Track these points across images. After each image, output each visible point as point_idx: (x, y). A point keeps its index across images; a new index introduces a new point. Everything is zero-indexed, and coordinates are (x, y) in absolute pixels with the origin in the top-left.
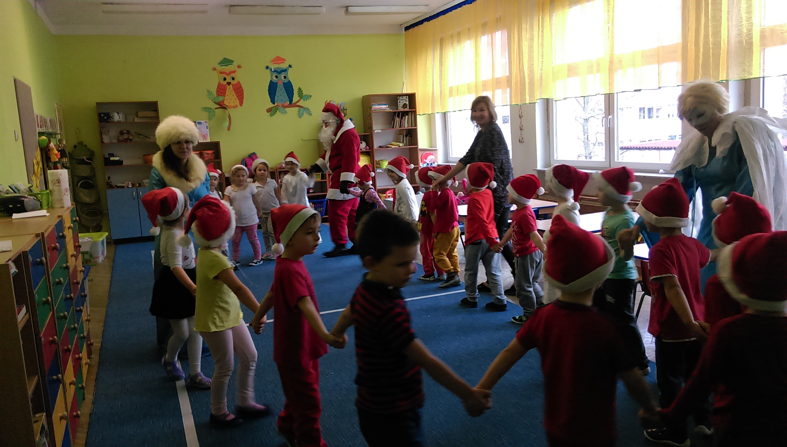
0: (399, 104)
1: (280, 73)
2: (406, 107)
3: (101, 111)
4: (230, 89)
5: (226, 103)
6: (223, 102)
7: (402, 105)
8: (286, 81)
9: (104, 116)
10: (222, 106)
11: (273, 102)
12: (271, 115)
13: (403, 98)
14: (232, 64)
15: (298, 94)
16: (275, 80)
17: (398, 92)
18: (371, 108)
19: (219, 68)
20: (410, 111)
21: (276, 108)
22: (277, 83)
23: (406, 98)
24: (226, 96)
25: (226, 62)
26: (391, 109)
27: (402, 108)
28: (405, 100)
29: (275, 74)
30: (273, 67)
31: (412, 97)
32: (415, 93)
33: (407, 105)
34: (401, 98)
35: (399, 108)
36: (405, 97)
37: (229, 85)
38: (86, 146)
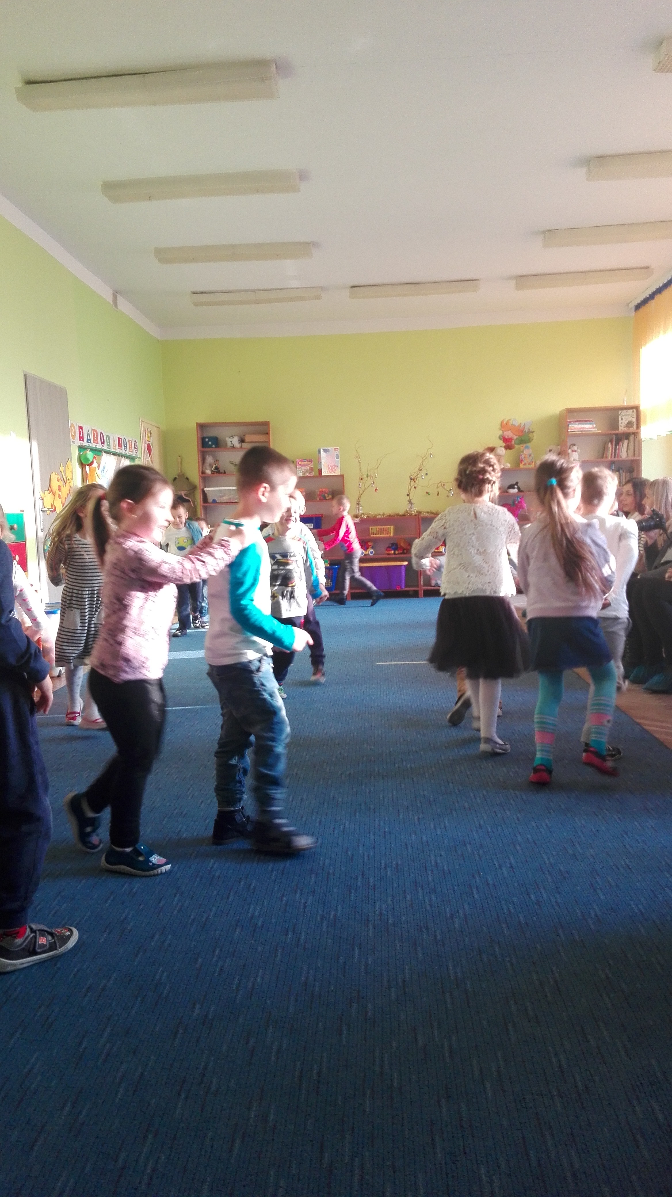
0: (620, 421)
2: (632, 426)
3: (205, 435)
7: (626, 423)
9: (209, 441)
13: (628, 413)
18: (567, 428)
20: (633, 433)
23: (633, 411)
26: (605, 430)
27: (626, 429)
28: (630, 416)
32: (641, 404)
33: (634, 423)
34: (624, 412)
35: (620, 428)
36: (631, 410)
38: (187, 479)
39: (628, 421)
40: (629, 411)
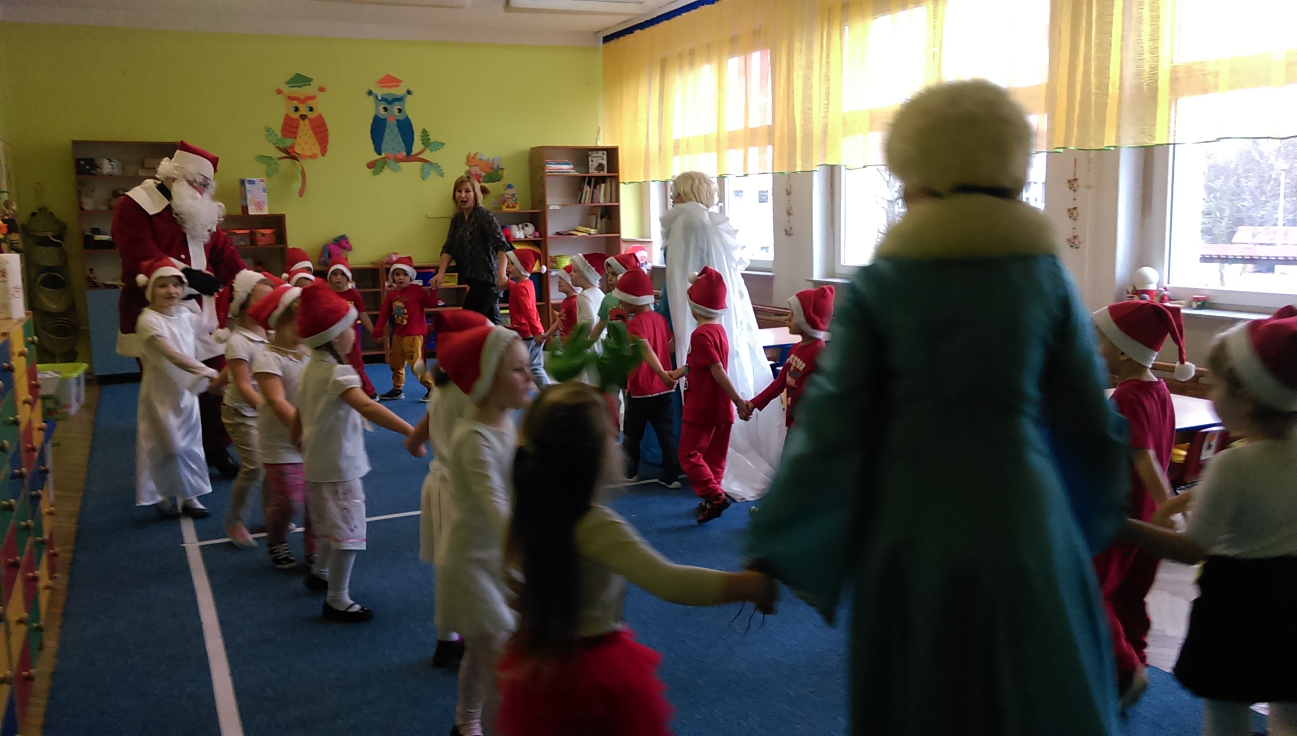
0: (590, 163)
1: (390, 102)
2: (603, 170)
3: (80, 156)
4: (304, 126)
5: (298, 149)
6: (292, 147)
7: (597, 165)
8: (400, 117)
9: (85, 164)
10: (291, 155)
11: (378, 151)
12: (375, 173)
13: (598, 155)
14: (310, 85)
15: (422, 140)
16: (383, 115)
17: (591, 144)
18: (543, 168)
19: (287, 90)
20: (609, 177)
21: (384, 162)
22: (386, 119)
23: (603, 154)
24: (298, 138)
25: (300, 80)
26: (577, 172)
27: (596, 171)
28: (600, 158)
29: (384, 104)
30: (380, 92)
31: (612, 153)
32: (618, 147)
33: (604, 165)
34: (594, 154)
35: (591, 171)
36: (601, 152)
37: (303, 120)
38: (52, 213)
39: (598, 164)
40: (599, 152)
